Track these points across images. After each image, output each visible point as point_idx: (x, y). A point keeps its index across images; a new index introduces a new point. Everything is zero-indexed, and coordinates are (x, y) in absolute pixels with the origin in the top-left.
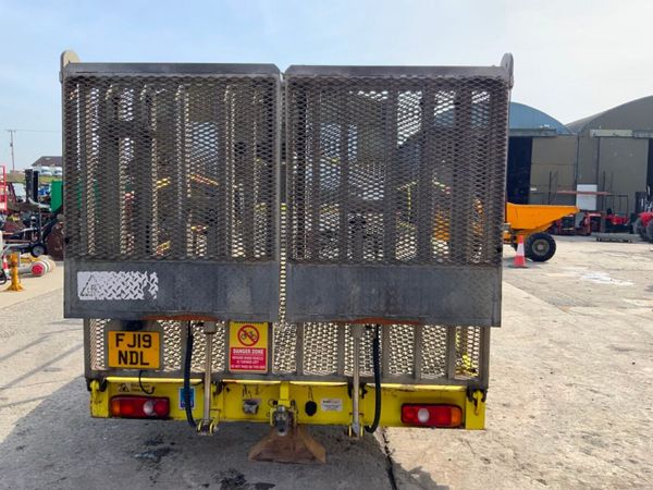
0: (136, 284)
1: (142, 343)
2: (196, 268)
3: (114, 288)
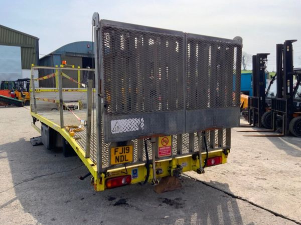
0: (135, 124)
1: (126, 151)
2: (157, 115)
3: (127, 126)
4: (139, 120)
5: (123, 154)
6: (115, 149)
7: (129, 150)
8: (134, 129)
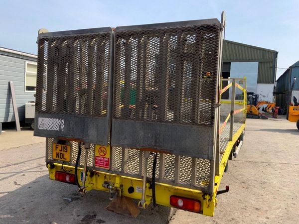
0: (57, 124)
1: (64, 150)
3: (50, 125)
4: (60, 121)
5: (62, 152)
6: (56, 145)
7: (67, 149)
8: (55, 129)
